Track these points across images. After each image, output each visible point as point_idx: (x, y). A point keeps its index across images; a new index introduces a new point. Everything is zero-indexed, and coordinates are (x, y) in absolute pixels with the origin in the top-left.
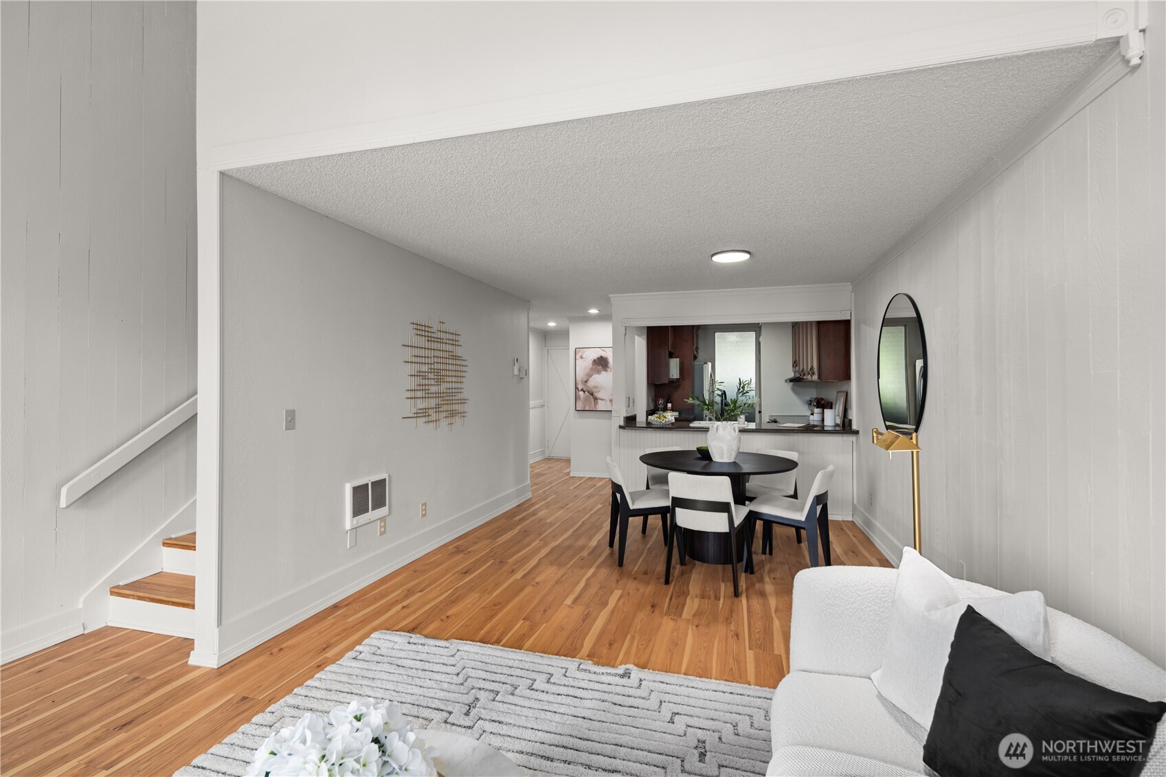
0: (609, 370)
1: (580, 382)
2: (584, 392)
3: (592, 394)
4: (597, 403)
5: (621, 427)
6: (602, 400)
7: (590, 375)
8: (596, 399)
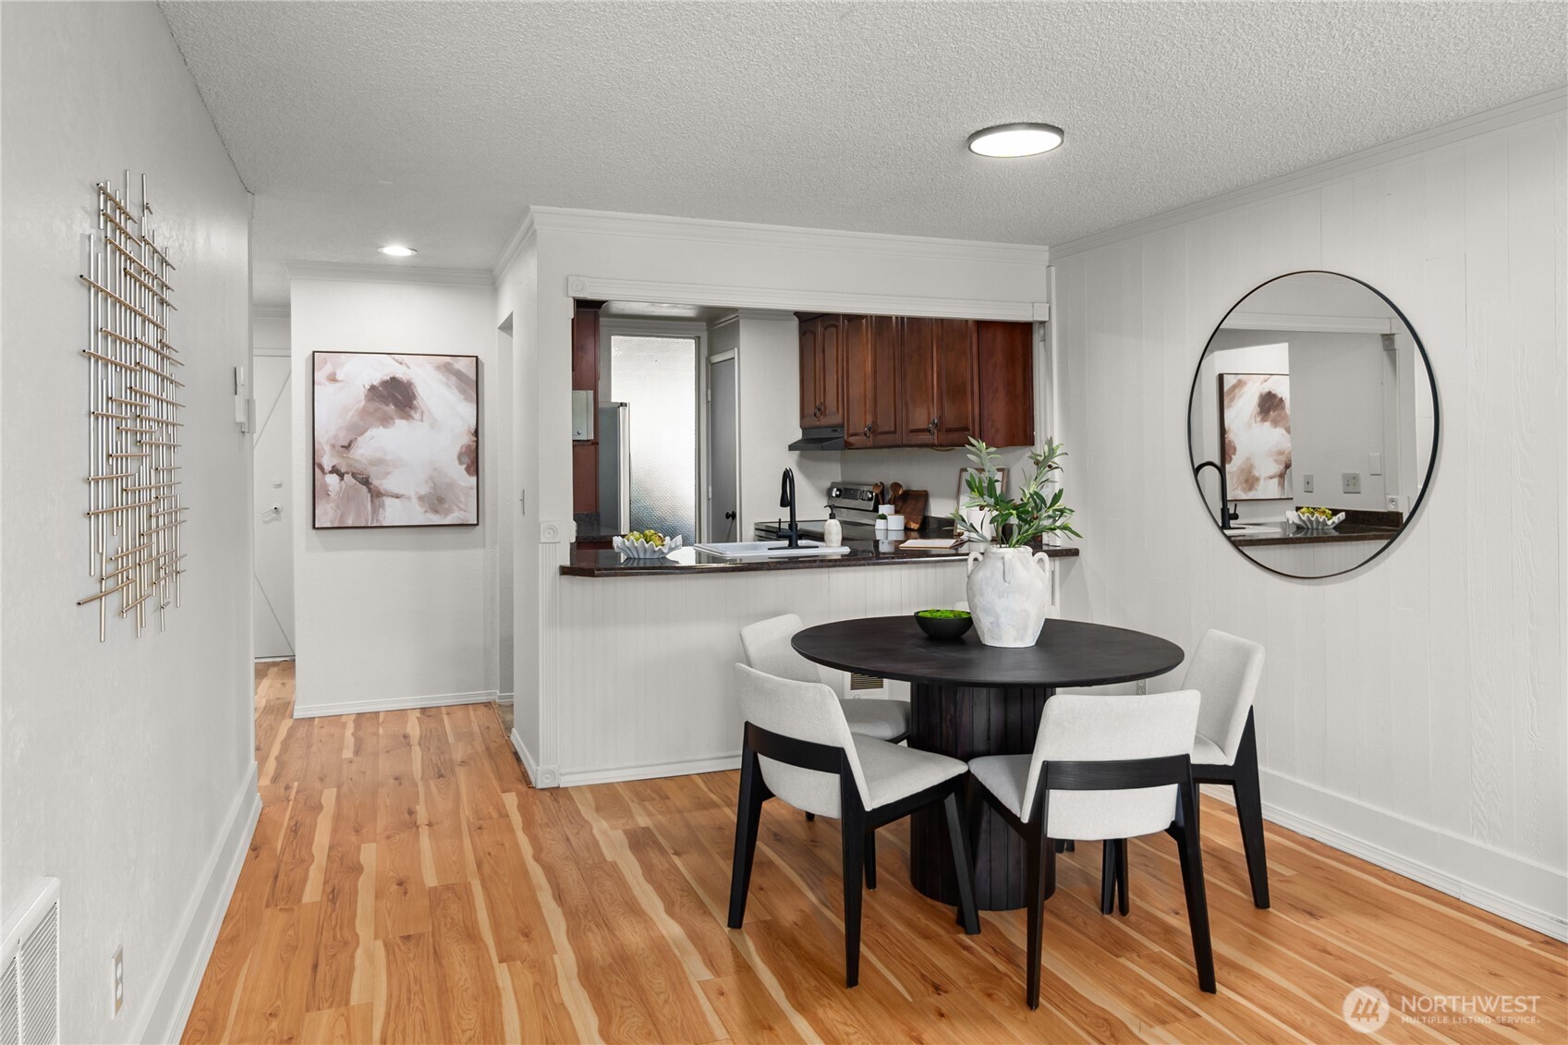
0: (417, 416)
1: (327, 448)
2: (341, 476)
3: (366, 482)
4: (383, 506)
5: (564, 571)
6: (397, 497)
7: (357, 430)
8: (376, 494)
